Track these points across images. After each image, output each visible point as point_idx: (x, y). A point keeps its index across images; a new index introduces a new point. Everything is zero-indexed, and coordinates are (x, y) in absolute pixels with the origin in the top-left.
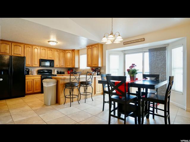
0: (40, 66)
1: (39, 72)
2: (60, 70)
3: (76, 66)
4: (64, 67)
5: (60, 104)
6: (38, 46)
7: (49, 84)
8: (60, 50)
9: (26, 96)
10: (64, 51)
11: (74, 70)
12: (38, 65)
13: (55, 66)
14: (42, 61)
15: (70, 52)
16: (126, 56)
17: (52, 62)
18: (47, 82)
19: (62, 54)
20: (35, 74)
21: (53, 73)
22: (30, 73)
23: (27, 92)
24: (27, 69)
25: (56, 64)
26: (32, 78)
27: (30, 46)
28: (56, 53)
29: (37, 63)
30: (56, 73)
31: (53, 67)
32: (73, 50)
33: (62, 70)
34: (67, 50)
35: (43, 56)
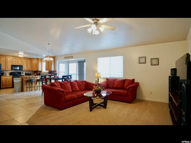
0: (12, 70)
1: (11, 74)
2: (27, 73)
3: (40, 70)
4: (31, 70)
5: (23, 91)
6: (11, 56)
7: (17, 80)
8: (27, 58)
9: (1, 90)
10: (31, 59)
11: (38, 72)
12: (10, 69)
13: (23, 70)
14: (13, 66)
15: (36, 60)
16: (70, 64)
17: (21, 67)
18: (16, 80)
19: (29, 61)
20: (8, 75)
21: (22, 75)
22: (4, 74)
23: (2, 87)
24: (2, 72)
25: (25, 68)
26: (6, 78)
27: (4, 56)
28: (24, 60)
29: (10, 68)
30: (24, 74)
31: (22, 70)
32: (38, 59)
33: (29, 73)
34: (33, 59)
35: (14, 63)
